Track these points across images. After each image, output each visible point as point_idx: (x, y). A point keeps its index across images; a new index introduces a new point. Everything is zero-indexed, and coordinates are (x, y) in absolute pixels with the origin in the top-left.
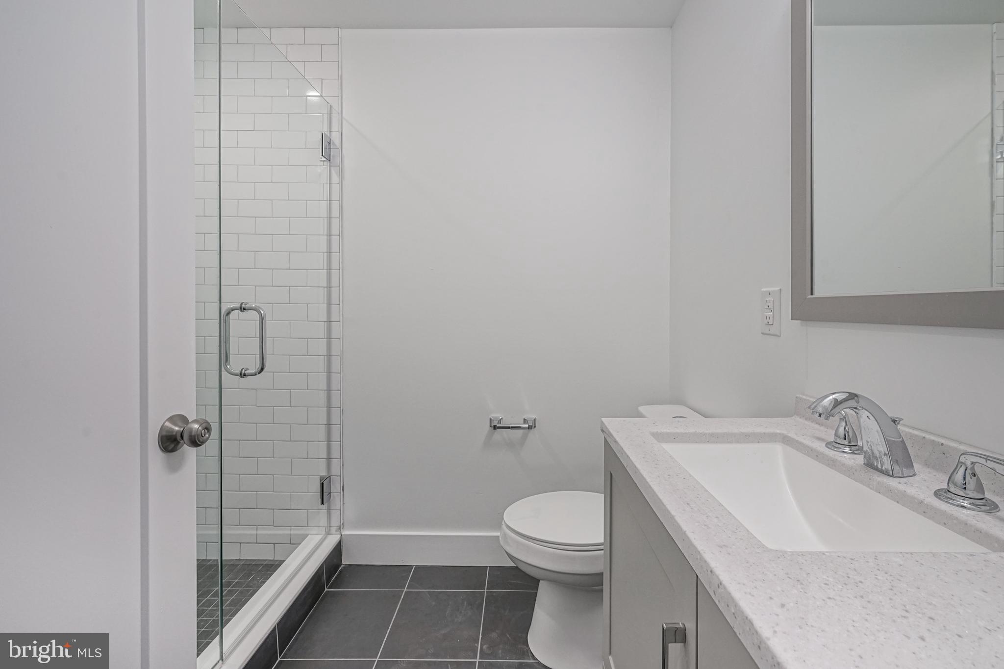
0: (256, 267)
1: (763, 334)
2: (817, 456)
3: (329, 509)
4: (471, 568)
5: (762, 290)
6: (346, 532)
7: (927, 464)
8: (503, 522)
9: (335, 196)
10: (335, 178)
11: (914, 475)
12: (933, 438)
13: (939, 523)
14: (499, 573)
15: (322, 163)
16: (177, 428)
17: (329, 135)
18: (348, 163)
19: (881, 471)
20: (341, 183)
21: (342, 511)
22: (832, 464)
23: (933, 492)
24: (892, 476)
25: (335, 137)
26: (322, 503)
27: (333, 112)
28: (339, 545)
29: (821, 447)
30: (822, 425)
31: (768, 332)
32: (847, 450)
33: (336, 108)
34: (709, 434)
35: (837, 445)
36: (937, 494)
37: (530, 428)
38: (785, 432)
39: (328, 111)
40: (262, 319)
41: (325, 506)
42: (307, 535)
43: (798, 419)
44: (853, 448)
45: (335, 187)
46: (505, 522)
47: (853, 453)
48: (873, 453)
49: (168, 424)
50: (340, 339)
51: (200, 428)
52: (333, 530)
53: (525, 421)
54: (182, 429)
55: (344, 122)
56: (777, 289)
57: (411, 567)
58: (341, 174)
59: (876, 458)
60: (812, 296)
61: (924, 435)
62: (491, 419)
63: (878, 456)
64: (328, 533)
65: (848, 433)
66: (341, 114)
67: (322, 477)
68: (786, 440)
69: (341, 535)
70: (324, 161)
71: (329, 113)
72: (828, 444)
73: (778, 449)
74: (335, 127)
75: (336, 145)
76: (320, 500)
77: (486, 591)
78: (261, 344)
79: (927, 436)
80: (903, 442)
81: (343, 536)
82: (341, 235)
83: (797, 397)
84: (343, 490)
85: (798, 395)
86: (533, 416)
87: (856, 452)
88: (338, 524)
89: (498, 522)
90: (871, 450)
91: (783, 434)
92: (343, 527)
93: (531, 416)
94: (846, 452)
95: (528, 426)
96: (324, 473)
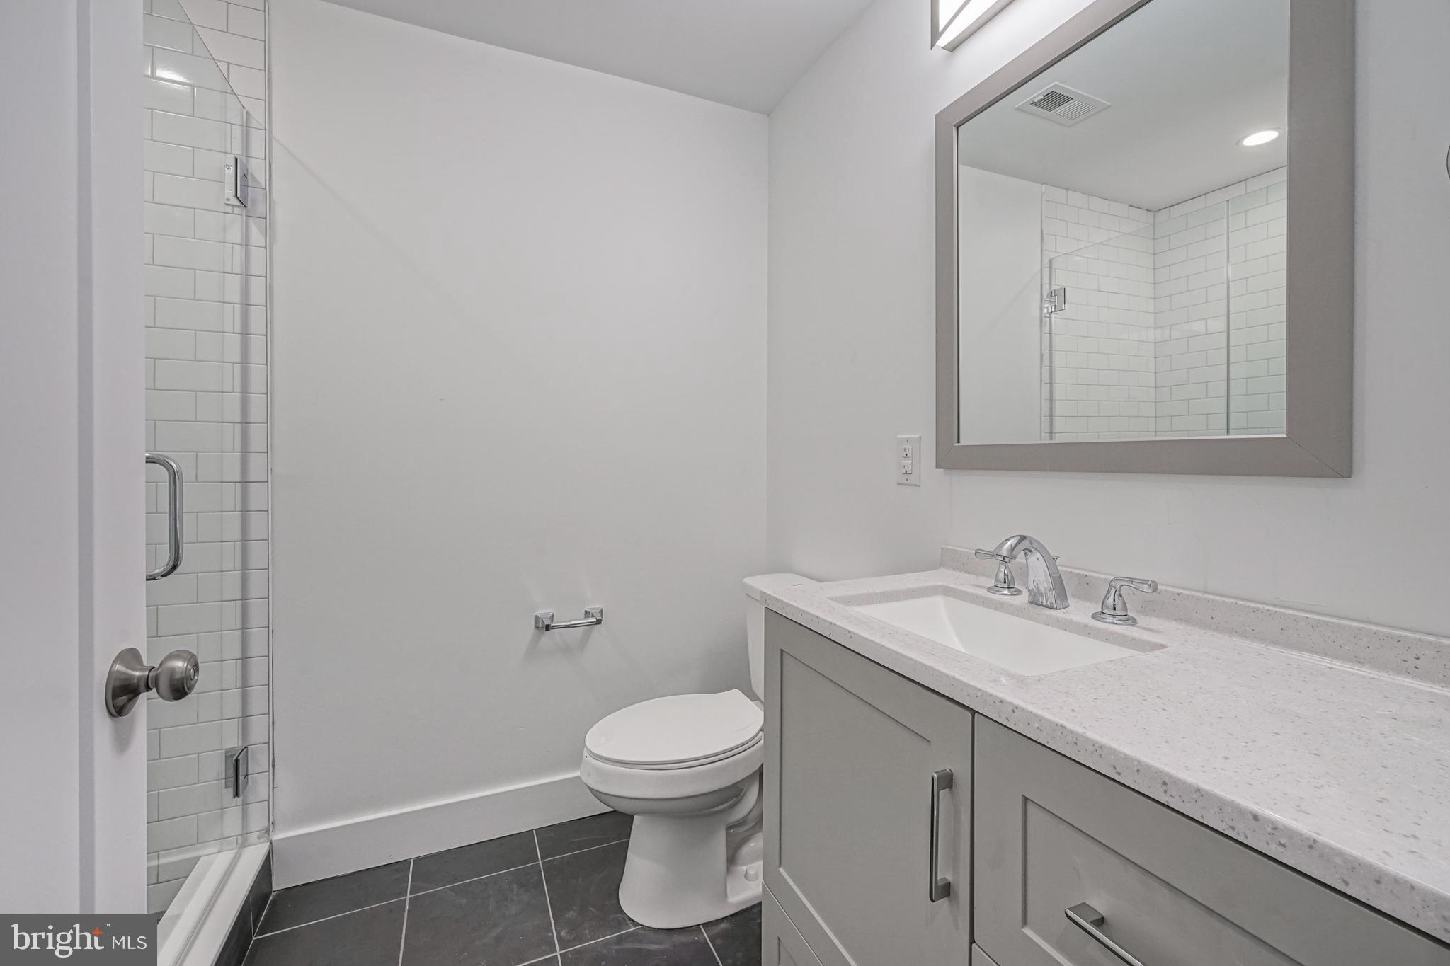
0: (156, 387)
1: (899, 484)
2: (983, 602)
3: (245, 804)
4: (507, 839)
5: (899, 436)
6: (277, 837)
7: (1074, 596)
8: (585, 753)
9: (257, 266)
10: (256, 236)
11: (1068, 606)
12: (1077, 571)
13: (1102, 641)
14: (552, 834)
15: (229, 209)
16: (137, 674)
17: (245, 161)
18: (281, 215)
19: (1046, 606)
20: (268, 247)
21: (271, 803)
22: (999, 607)
23: (1091, 615)
24: (1056, 609)
25: (256, 167)
26: (237, 794)
27: (254, 124)
28: (268, 860)
29: (984, 593)
30: (972, 573)
31: (905, 482)
32: (1006, 592)
33: (258, 118)
34: (881, 593)
35: (997, 589)
36: (1094, 616)
37: (599, 622)
38: (946, 584)
39: (242, 121)
40: (175, 478)
41: (239, 800)
42: (198, 858)
43: (944, 570)
44: (1012, 590)
45: (258, 256)
46: (588, 749)
47: (1012, 595)
48: (1039, 591)
49: (118, 667)
50: (268, 511)
51: (189, 667)
52: (253, 838)
53: (587, 614)
54: (147, 673)
55: (274, 144)
56: (917, 436)
57: (407, 862)
58: (268, 229)
59: (1041, 595)
60: (959, 444)
61: (1070, 570)
62: (537, 618)
63: (1043, 592)
64: (244, 845)
65: (1007, 576)
66: (268, 130)
67: (230, 751)
68: (947, 591)
69: (271, 843)
70: (233, 206)
71: (245, 124)
72: (989, 590)
73: (940, 600)
74: (257, 150)
75: (259, 182)
76: (231, 790)
77: (540, 862)
78: (173, 521)
79: (1073, 570)
80: (1060, 577)
81: (273, 844)
82: (269, 335)
83: (942, 549)
84: (273, 766)
85: (944, 546)
86: (599, 606)
87: (1014, 593)
88: (263, 824)
89: (576, 755)
90: (1037, 588)
91: (944, 586)
92: (273, 828)
93: (593, 607)
94: (1005, 594)
95: (595, 620)
96: (233, 743)
